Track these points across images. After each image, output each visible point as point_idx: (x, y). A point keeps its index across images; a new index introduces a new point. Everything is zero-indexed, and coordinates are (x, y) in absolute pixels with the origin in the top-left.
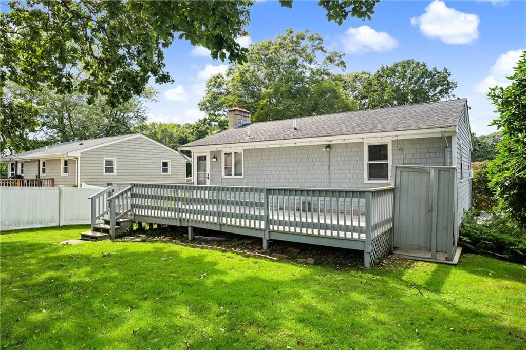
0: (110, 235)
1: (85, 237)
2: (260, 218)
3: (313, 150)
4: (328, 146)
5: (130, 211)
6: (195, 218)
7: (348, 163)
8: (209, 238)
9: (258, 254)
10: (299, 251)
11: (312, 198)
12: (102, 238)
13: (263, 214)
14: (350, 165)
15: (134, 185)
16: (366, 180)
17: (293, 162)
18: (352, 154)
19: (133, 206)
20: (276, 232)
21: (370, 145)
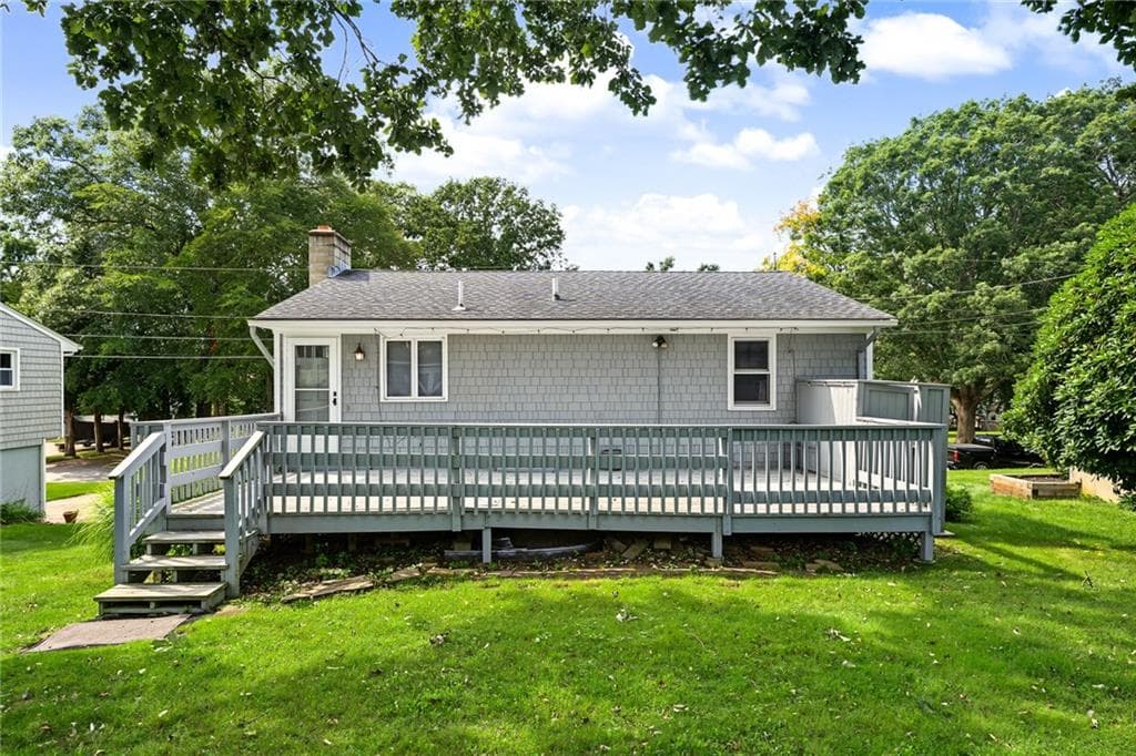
3: (625, 344)
4: (660, 339)
7: (697, 372)
11: (624, 442)
14: (701, 376)
16: (731, 405)
17: (580, 369)
18: (704, 356)
21: (738, 340)
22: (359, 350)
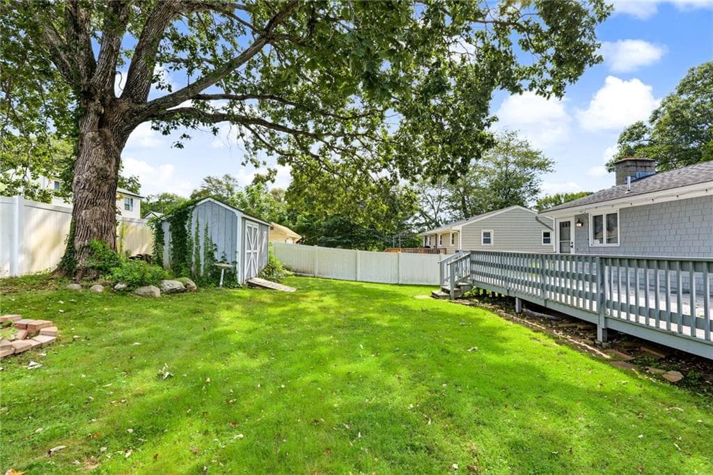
0: (450, 296)
1: (434, 296)
2: (593, 297)
5: (469, 276)
6: (527, 291)
8: (536, 314)
9: (584, 345)
10: (664, 357)
12: (444, 297)
13: (594, 291)
15: (473, 252)
19: (472, 272)
20: (614, 319)
22: (579, 222)
